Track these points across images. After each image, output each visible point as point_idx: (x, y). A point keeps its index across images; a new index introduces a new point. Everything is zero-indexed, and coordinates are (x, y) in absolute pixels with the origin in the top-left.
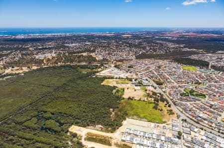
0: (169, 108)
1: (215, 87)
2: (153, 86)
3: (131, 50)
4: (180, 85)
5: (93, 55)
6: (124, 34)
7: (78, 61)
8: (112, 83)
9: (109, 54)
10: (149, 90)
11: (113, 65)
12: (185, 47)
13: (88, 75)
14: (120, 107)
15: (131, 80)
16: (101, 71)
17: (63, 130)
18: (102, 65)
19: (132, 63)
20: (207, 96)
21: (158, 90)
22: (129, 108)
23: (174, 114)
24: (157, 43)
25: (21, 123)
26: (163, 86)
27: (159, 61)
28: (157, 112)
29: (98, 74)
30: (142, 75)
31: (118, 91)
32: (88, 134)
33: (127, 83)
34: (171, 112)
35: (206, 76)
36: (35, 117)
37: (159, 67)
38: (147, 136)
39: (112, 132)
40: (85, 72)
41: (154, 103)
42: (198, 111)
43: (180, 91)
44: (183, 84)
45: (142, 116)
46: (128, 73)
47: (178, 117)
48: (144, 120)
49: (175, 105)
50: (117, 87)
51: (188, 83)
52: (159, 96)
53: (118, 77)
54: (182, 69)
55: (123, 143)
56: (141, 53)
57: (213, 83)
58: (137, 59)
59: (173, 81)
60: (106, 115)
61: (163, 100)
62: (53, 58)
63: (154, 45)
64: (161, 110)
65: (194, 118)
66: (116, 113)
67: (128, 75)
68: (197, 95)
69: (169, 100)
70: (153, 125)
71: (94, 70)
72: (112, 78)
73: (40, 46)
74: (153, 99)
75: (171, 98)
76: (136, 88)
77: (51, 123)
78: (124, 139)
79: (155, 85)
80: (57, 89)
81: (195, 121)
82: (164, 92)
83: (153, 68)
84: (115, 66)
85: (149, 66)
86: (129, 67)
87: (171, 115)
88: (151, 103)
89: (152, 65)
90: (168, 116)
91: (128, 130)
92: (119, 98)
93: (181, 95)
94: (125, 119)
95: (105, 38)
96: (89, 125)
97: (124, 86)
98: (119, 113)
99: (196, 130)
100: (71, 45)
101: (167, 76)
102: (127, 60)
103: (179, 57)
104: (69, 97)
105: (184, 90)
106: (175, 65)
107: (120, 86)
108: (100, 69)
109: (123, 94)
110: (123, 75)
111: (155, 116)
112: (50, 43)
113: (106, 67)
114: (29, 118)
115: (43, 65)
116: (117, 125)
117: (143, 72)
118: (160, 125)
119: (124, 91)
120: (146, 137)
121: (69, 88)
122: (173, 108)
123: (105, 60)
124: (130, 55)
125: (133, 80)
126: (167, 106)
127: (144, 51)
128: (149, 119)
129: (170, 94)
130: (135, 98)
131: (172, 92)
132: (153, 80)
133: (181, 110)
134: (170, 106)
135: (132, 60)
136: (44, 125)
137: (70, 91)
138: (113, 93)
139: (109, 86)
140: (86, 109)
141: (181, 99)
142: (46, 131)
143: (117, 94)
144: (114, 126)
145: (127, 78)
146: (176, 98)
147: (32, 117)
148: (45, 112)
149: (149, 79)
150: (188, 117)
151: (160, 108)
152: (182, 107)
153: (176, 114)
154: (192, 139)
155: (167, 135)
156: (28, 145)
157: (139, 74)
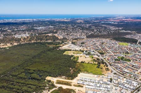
0: (106, 67)
1: (138, 55)
3: (83, 32)
4: (115, 54)
5: (56, 35)
6: (78, 20)
7: (45, 39)
8: (70, 53)
9: (67, 34)
10: (95, 57)
11: (70, 42)
12: (122, 29)
13: (54, 48)
14: (76, 67)
15: (83, 51)
16: (62, 46)
17: (42, 79)
18: (63, 42)
19: (84, 41)
20: (131, 61)
21: (101, 57)
22: (82, 68)
23: (109, 70)
24: (102, 27)
25: (15, 76)
26: (104, 55)
27: (103, 39)
28: (99, 69)
29: (60, 48)
31: (74, 58)
32: (57, 81)
33: (80, 54)
34: (108, 70)
35: (134, 49)
36: (23, 72)
37: (103, 43)
38: (92, 81)
39: (72, 80)
40: (51, 46)
41: (98, 65)
42: (124, 69)
43: (115, 58)
44: (118, 54)
45: (89, 71)
46: (81, 47)
47: (112, 72)
48: (91, 73)
49: (111, 65)
50: (74, 56)
51: (121, 53)
52: (101, 61)
53: (74, 49)
54: (118, 44)
55: (78, 84)
56: (90, 34)
57: (137, 53)
58: (87, 38)
59: (111, 52)
60: (67, 71)
61: (103, 63)
62: (28, 37)
63: (100, 28)
64: (102, 68)
65: (121, 73)
66: (73, 70)
68: (125, 60)
69: (107, 63)
70: (96, 76)
71: (58, 45)
72: (70, 50)
73: (15, 29)
74: (97, 63)
75: (109, 62)
76: (86, 56)
77: (34, 75)
78: (79, 82)
79: (99, 54)
80: (34, 57)
81: (121, 74)
82: (104, 58)
83: (98, 44)
84: (72, 43)
85: (96, 43)
86: (82, 43)
87: (107, 71)
88: (96, 65)
90: (106, 71)
91: (81, 78)
92: (75, 62)
93: (115, 60)
94: (79, 73)
95: (63, 23)
96: (57, 77)
97: (78, 55)
98: (76, 70)
99: (121, 78)
100: (38, 28)
101: (108, 49)
102: (80, 39)
103: (117, 36)
104: (43, 61)
105: (118, 57)
106: (114, 42)
107: (75, 55)
108: (61, 45)
109: (78, 60)
110: (78, 48)
111: (98, 72)
112: (22, 27)
113: (66, 44)
114: (20, 73)
115: (21, 42)
116: (74, 76)
117: (91, 47)
118: (100, 76)
119: (78, 58)
120: (92, 82)
121: (42, 56)
122: (109, 67)
123: (64, 38)
124: (83, 35)
125: (85, 52)
126: (106, 66)
127: (92, 33)
128: (94, 73)
129: (108, 60)
130: (86, 62)
131: (109, 59)
132: (98, 52)
133: (114, 68)
134: (107, 66)
135: (84, 38)
136: (30, 76)
137: (43, 58)
138: (71, 60)
139: (68, 55)
140: (55, 68)
141: (115, 63)
142: (32, 80)
143: (74, 60)
144: (73, 77)
145: (80, 50)
146: (112, 62)
147: (22, 72)
148: (29, 70)
149: (95, 51)
150: (117, 72)
151: (101, 67)
152: (115, 67)
153: (110, 70)
154: (118, 82)
155: (104, 81)
156: (23, 86)
157: (88, 48)
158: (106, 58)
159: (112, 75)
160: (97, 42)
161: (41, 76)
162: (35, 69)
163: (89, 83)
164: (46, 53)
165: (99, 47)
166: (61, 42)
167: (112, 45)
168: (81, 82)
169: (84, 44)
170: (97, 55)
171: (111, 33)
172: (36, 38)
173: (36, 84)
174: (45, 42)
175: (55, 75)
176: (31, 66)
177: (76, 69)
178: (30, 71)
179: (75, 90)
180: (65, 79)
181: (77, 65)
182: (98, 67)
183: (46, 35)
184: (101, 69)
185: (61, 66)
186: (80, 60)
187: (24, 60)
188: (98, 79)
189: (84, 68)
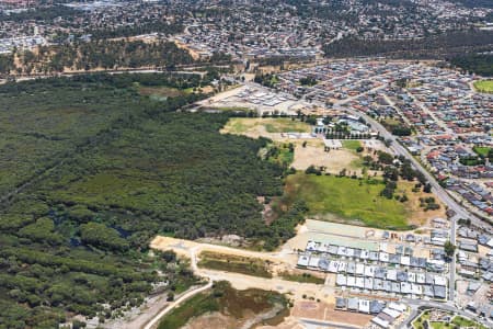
0: (425, 196)
2: (382, 139)
4: (463, 135)
5: (178, 40)
8: (254, 129)
9: (231, 38)
10: (370, 150)
11: (250, 77)
13: (172, 105)
14: (286, 192)
15: (312, 121)
16: (212, 94)
18: (213, 75)
19: (311, 69)
21: (396, 150)
22: (312, 197)
23: (438, 207)
26: (412, 138)
27: (401, 62)
28: (392, 204)
29: (204, 103)
30: (345, 105)
31: (274, 152)
32: (204, 254)
33: (301, 131)
34: (430, 205)
37: (402, 83)
38: (363, 256)
40: (159, 95)
41: (385, 182)
43: (460, 151)
44: (475, 134)
45: (348, 213)
46: (302, 100)
47: (449, 214)
48: (356, 222)
49: (444, 186)
50: (270, 141)
51: (487, 129)
52: (397, 165)
53: (271, 111)
54: (473, 88)
55: (302, 272)
56: (340, 36)
58: (327, 55)
59: (441, 124)
60: (245, 212)
61: (409, 174)
62: (43, 49)
64: (404, 199)
65: (491, 218)
66: (274, 208)
67: (302, 105)
69: (427, 175)
70: (379, 233)
71: (191, 90)
72: (253, 115)
74: (380, 173)
75: (434, 169)
76: (328, 143)
78: (303, 262)
79: (388, 135)
82: (414, 154)
83: (381, 84)
84: (258, 80)
85: (371, 79)
86: (304, 82)
87: (429, 211)
88: (375, 182)
89: (378, 77)
90: (422, 212)
91: (312, 246)
92: (281, 170)
93: (464, 161)
94: (302, 221)
96: (202, 236)
97: (291, 138)
98: (284, 207)
99: (492, 242)
101: (426, 111)
102: (294, 60)
103: (467, 51)
104: (127, 166)
105: (474, 149)
106: (451, 76)
107: (278, 139)
108: (207, 90)
109: (291, 161)
110: (287, 106)
111: (385, 215)
113: (229, 83)
115: (12, 73)
117: (350, 99)
118: (400, 234)
119: (292, 151)
120: (362, 260)
121: (123, 142)
122: (437, 193)
123: (218, 58)
124: (306, 42)
125: (320, 123)
126: (422, 188)
127: (352, 31)
128: (370, 221)
129: (431, 160)
130: (328, 171)
131: (437, 156)
132: (382, 123)
133: (459, 199)
134: (427, 190)
135: (311, 59)
136: (79, 234)
137: (126, 151)
138: (259, 158)
139: (245, 137)
140: (186, 198)
141: (461, 173)
142: (89, 249)
143: (272, 159)
144: (274, 236)
145: (300, 115)
146: (448, 170)
147: (36, 216)
148: (70, 205)
149: (367, 119)
150: (475, 215)
151: (401, 195)
152: (463, 191)
153: (443, 208)
154: (480, 259)
155: (416, 255)
156: (50, 276)
157: (337, 103)
158: (419, 150)
159: (449, 231)
160: (377, 75)
161: (125, 234)
162: (95, 199)
163: (351, 264)
164: (138, 129)
165: (387, 99)
166: (202, 74)
167: (447, 90)
168: (315, 261)
169: (314, 83)
170: (378, 137)
171: (439, 32)
172: (85, 54)
173: (109, 267)
174: (126, 75)
175: (193, 230)
176: (75, 186)
177: (286, 201)
178: (73, 212)
179: (288, 296)
180: (240, 247)
181: (290, 184)
182: (387, 194)
183: (132, 39)
184: (398, 203)
185: (215, 189)
186: (301, 162)
187: (38, 161)
188: (387, 248)
189: (321, 196)
